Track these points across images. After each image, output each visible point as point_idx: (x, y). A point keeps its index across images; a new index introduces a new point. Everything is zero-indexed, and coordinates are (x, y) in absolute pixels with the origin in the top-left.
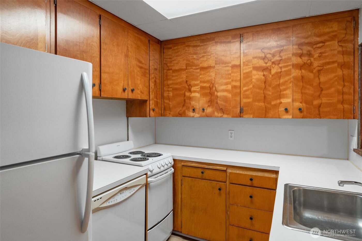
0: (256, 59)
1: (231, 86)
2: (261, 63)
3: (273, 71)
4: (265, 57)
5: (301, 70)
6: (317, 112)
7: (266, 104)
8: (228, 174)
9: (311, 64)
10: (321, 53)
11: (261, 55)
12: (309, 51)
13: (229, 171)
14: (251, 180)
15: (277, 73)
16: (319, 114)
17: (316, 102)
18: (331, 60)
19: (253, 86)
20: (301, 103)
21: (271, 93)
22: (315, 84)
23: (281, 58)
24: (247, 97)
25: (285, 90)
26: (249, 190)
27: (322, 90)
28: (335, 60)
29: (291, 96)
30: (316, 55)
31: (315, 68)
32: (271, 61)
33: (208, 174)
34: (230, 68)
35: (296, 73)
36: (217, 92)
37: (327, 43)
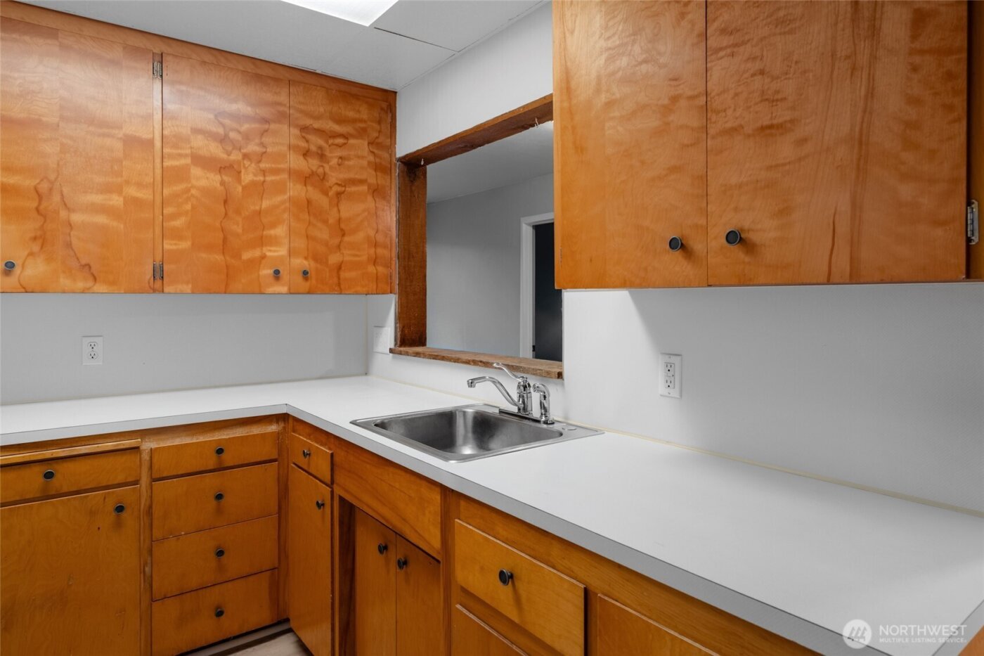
0: (200, 137)
1: (122, 199)
2: (215, 150)
3: (247, 177)
4: (226, 136)
5: (305, 185)
6: (335, 280)
7: (228, 258)
8: (146, 456)
9: (324, 177)
10: (341, 158)
11: (214, 129)
12: (320, 148)
14: (220, 451)
15: (254, 183)
16: (339, 284)
17: (334, 259)
18: (358, 177)
19: (193, 207)
20: (306, 258)
21: (240, 230)
22: (331, 221)
23: (264, 150)
24: (177, 235)
25: (273, 225)
26: (211, 482)
27: (343, 235)
28: (363, 177)
29: (286, 241)
30: (334, 161)
31: (331, 187)
32: (240, 150)
34: (119, 145)
35: (296, 190)
36: (69, 210)
37: (352, 141)
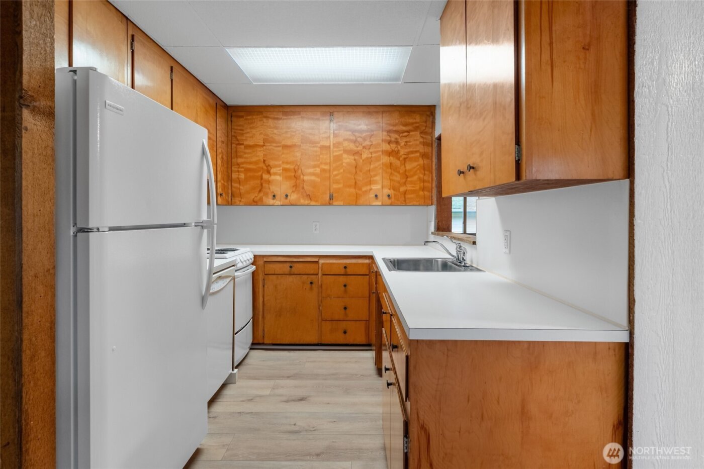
0: (346, 142)
1: (319, 170)
2: (352, 146)
3: (364, 156)
4: (356, 140)
5: (389, 156)
6: (403, 199)
7: (357, 191)
8: (320, 266)
9: (398, 152)
10: (406, 142)
11: (352, 138)
12: (396, 139)
13: (322, 261)
14: (345, 267)
15: (367, 158)
16: (405, 201)
17: (402, 189)
18: (414, 150)
19: (344, 171)
20: (390, 189)
21: (361, 179)
22: (401, 171)
23: (371, 143)
24: (337, 182)
25: (375, 175)
26: (342, 279)
27: (407, 178)
28: (418, 149)
29: (381, 182)
30: (402, 144)
31: (401, 156)
32: (362, 145)
33: (297, 268)
34: (318, 149)
35: (385, 159)
36: (303, 175)
37: (411, 133)
